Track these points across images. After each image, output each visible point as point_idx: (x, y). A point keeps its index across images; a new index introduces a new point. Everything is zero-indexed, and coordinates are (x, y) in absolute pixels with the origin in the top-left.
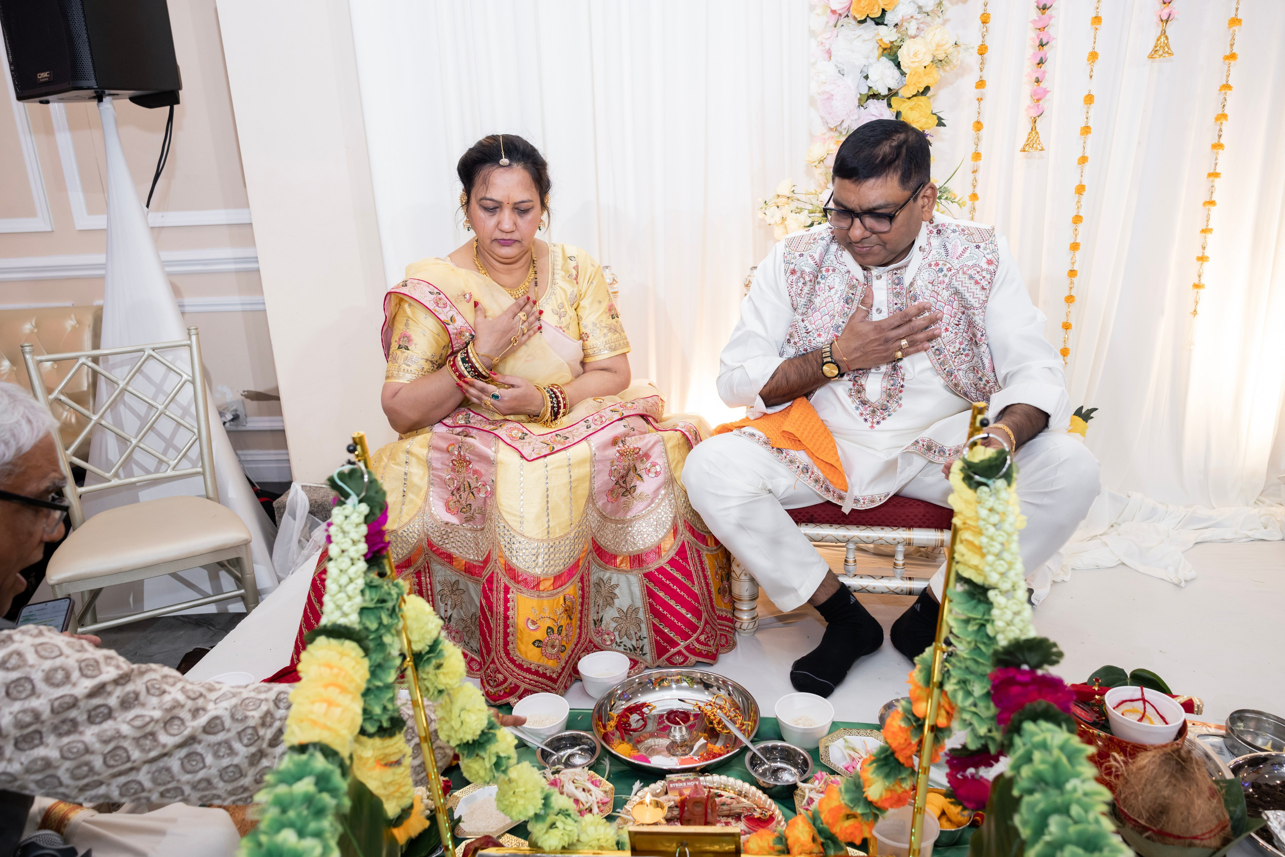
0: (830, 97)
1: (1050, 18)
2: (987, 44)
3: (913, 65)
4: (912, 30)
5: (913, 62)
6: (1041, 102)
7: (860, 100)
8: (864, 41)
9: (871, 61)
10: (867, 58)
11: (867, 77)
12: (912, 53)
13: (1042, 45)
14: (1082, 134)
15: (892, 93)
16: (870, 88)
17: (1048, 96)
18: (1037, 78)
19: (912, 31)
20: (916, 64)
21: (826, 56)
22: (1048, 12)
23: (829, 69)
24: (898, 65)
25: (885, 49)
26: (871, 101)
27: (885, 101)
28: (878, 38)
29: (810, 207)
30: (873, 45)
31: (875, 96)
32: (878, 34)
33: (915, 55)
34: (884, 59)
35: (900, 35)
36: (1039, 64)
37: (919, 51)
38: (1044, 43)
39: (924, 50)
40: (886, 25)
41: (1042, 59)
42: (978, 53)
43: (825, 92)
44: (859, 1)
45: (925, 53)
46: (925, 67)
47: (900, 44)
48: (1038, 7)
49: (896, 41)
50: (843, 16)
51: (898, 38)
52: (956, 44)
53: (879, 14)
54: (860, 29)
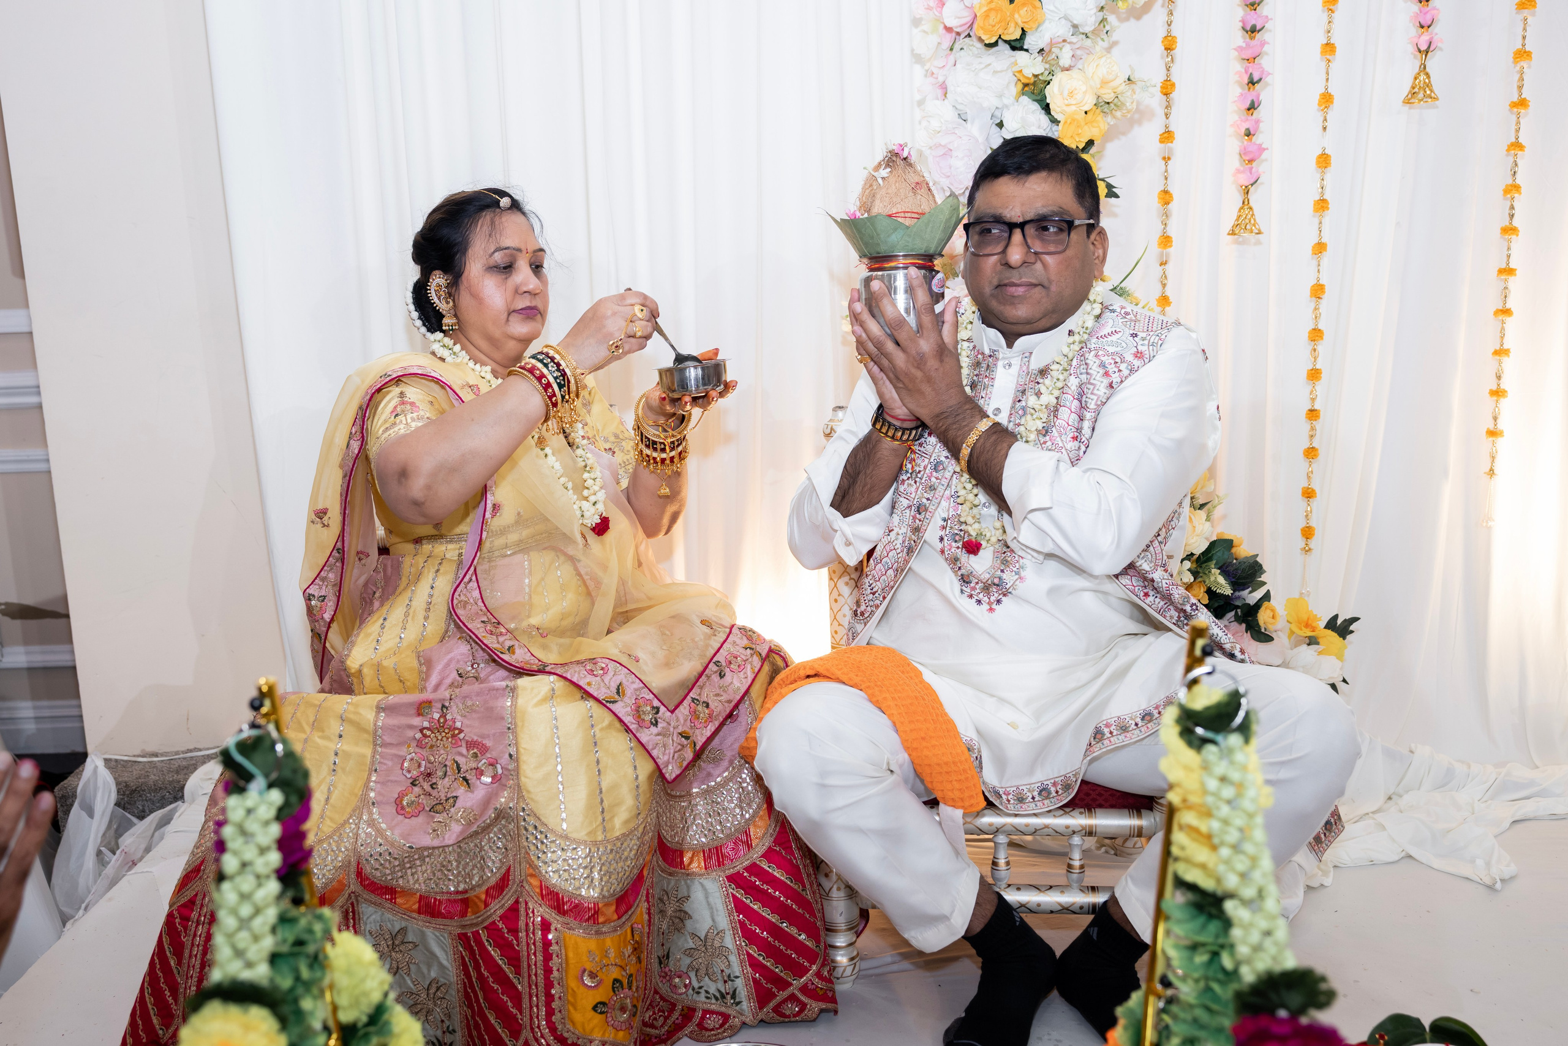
1: (1263, 44)
2: (1174, 79)
3: (1068, 109)
4: (1065, 58)
5: (1068, 105)
6: (1254, 164)
8: (995, 72)
9: (1006, 101)
10: (1000, 96)
11: (1000, 125)
12: (1066, 93)
13: (1252, 82)
14: (1316, 210)
17: (1264, 155)
18: (1248, 129)
19: (1065, 61)
20: (1074, 108)
21: (940, 92)
22: (1258, 36)
23: (944, 112)
24: (1047, 108)
25: (1026, 85)
28: (1015, 69)
30: (1009, 77)
32: (1015, 63)
33: (1071, 94)
34: (1025, 100)
35: (1047, 66)
36: (1249, 109)
37: (1076, 89)
38: (1255, 80)
39: (1084, 88)
40: (1027, 50)
41: (1253, 103)
42: (1162, 92)
43: (939, 146)
44: (987, 16)
45: (1085, 92)
46: (1086, 113)
47: (1048, 79)
48: (1243, 28)
49: (1042, 74)
50: (963, 36)
51: (1046, 69)
52: (1129, 79)
53: (1017, 35)
54: (990, 57)
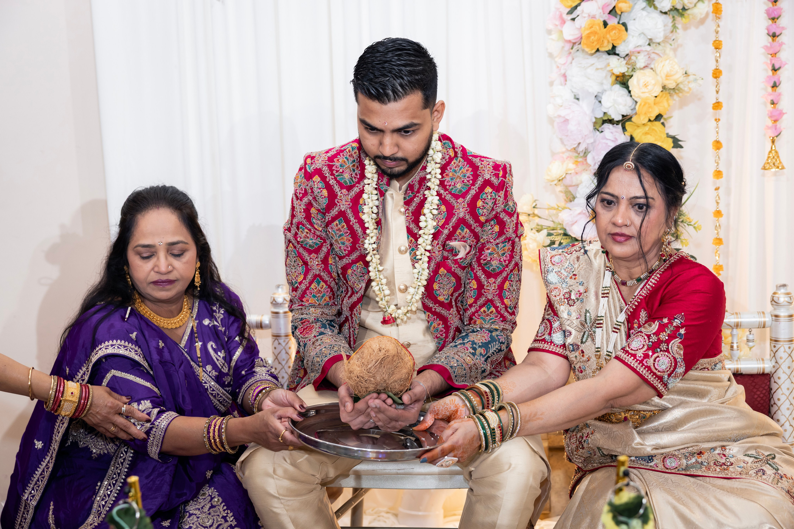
0: (566, 121)
1: (781, 44)
2: (721, 68)
3: (643, 96)
4: (641, 61)
5: (643, 93)
6: (778, 123)
7: (595, 123)
8: (597, 69)
9: (604, 88)
10: (602, 84)
11: (600, 102)
12: (641, 85)
13: (774, 70)
15: (625, 120)
16: (605, 113)
17: (785, 117)
18: (772, 100)
20: (647, 95)
21: (562, 79)
22: (778, 39)
23: (565, 93)
24: (630, 92)
25: (617, 77)
26: (606, 125)
27: (620, 126)
28: (609, 68)
29: (552, 225)
30: (606, 73)
31: (611, 121)
32: (608, 64)
33: (646, 85)
34: (618, 87)
35: (629, 67)
36: (773, 87)
37: (648, 82)
38: (777, 67)
39: (653, 82)
40: (618, 55)
41: (775, 83)
42: (713, 77)
43: (559, 116)
44: (588, 36)
45: (654, 85)
46: (656, 97)
47: (631, 74)
48: (768, 34)
49: (627, 71)
50: (577, 44)
51: (628, 68)
52: (686, 73)
53: (610, 47)
54: (593, 60)
